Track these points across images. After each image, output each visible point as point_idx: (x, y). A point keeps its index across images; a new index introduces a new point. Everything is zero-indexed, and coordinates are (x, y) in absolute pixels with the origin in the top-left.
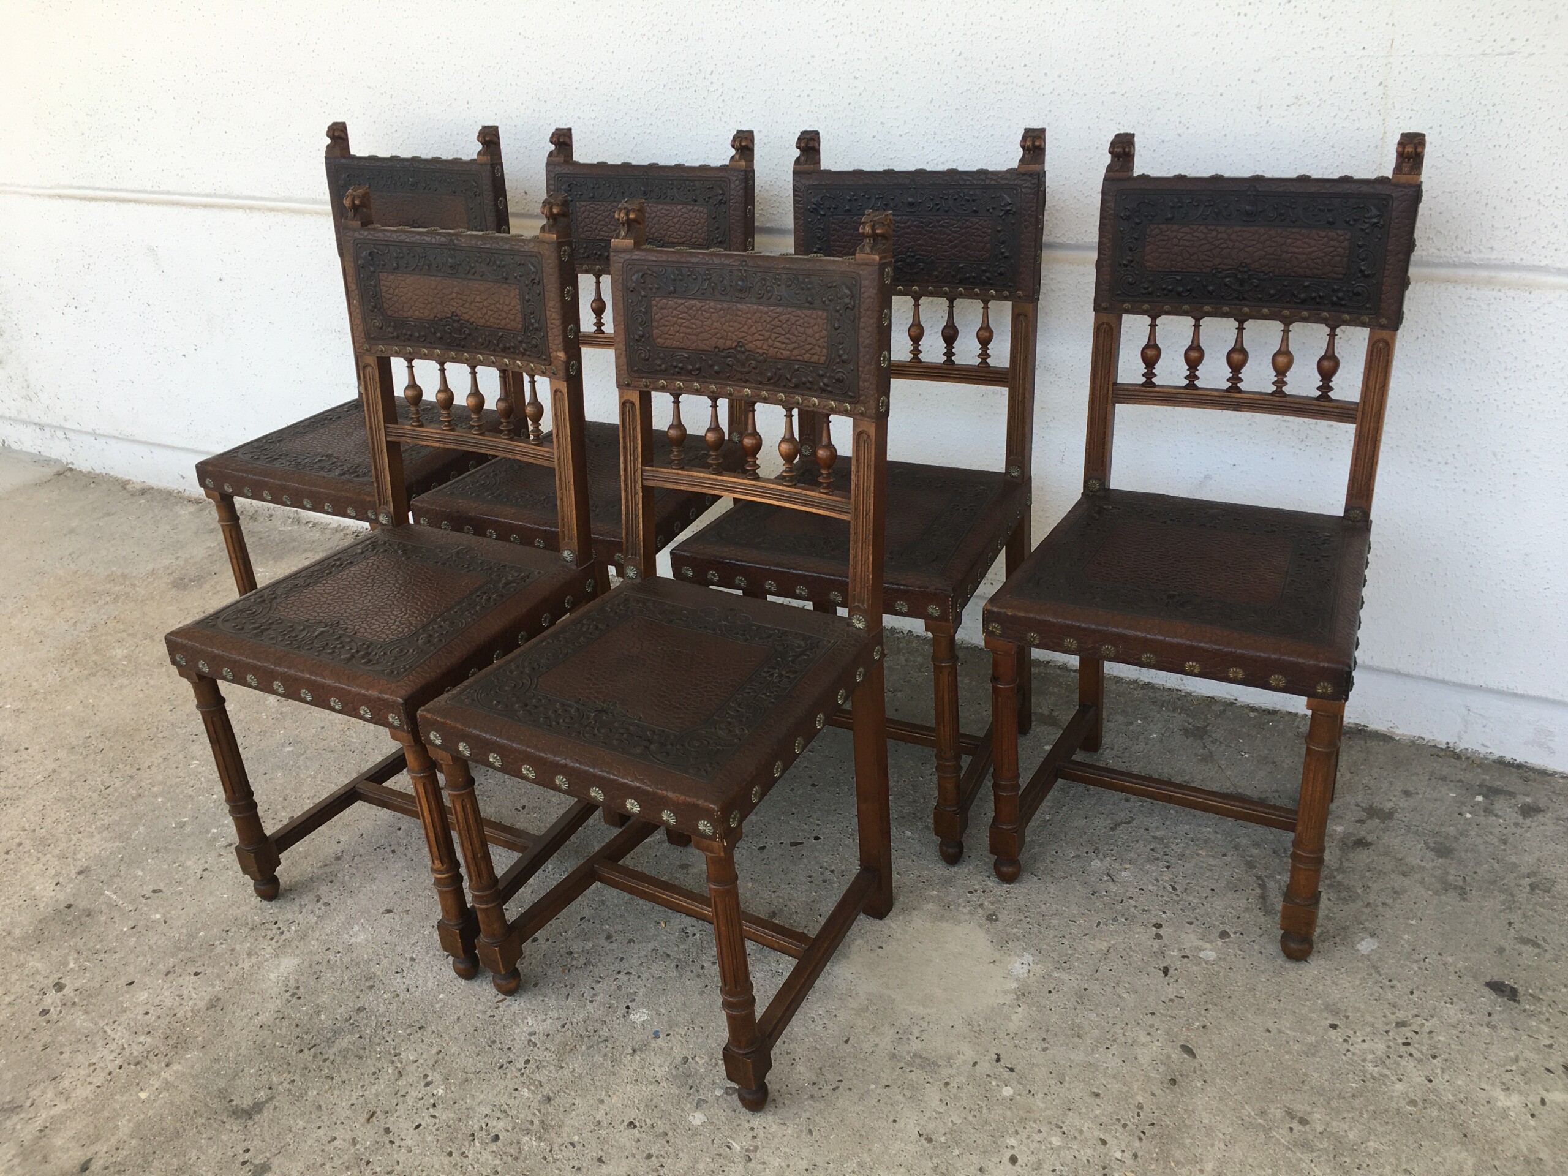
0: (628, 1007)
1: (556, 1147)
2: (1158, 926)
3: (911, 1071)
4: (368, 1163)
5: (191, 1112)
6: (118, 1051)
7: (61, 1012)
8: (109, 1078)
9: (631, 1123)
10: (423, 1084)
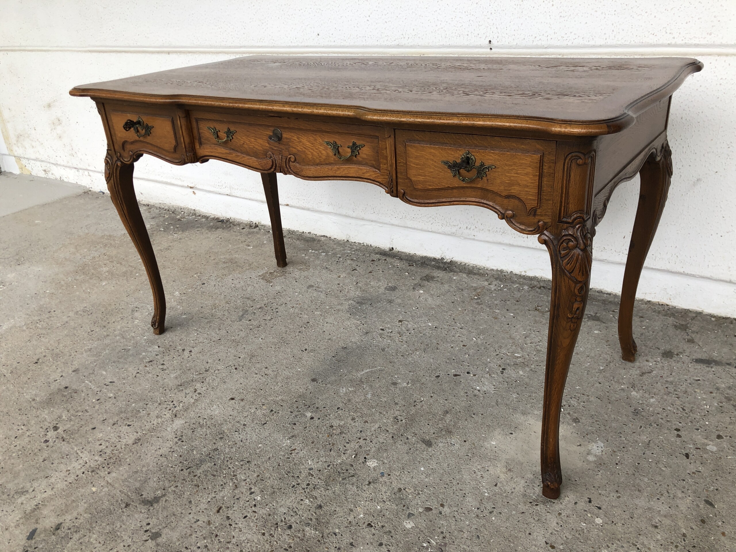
0: (365, 458)
1: (325, 535)
2: (678, 430)
3: (537, 505)
4: (217, 536)
5: (119, 500)
6: (83, 464)
7: (55, 441)
8: (76, 478)
9: (369, 524)
10: (249, 493)
